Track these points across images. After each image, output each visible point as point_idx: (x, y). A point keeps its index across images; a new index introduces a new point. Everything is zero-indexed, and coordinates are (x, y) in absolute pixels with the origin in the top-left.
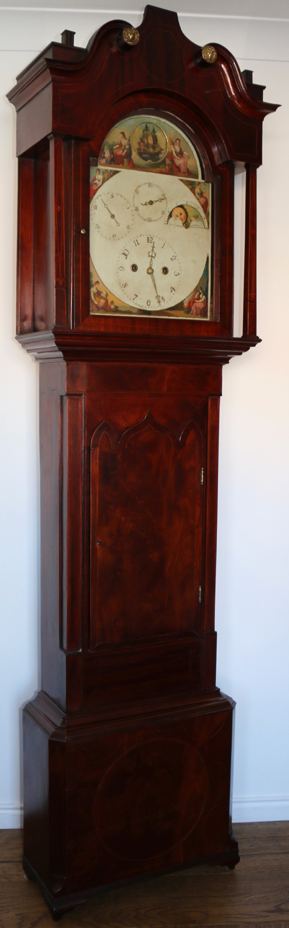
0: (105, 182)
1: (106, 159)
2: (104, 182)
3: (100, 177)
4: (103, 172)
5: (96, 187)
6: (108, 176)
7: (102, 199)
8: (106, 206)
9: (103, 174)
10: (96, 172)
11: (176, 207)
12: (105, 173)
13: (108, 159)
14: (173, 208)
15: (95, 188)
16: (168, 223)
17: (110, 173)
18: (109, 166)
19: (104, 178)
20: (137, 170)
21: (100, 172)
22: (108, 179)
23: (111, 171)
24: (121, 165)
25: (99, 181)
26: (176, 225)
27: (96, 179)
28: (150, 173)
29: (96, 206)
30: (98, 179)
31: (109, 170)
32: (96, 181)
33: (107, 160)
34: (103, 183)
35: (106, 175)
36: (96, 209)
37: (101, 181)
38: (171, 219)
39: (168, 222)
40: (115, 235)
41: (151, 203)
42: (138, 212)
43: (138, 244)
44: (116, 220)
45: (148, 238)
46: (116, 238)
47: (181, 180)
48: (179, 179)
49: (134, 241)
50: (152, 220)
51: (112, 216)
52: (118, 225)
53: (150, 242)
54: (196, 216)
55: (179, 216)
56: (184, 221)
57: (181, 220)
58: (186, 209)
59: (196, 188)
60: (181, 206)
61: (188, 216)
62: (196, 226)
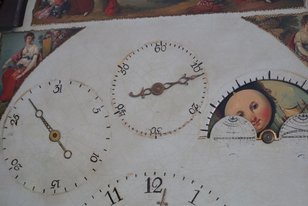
0: (43, 58)
1: (51, 8)
2: (41, 59)
3: (33, 49)
4: (41, 37)
5: (20, 74)
6: (52, 43)
7: (30, 100)
8: (39, 114)
9: (41, 42)
10: (25, 41)
11: (236, 91)
12: (45, 38)
13: (56, 7)
14: (226, 95)
15: (19, 76)
16: (209, 136)
17: (58, 38)
18: (56, 23)
19: (41, 51)
20: (126, 18)
21: (34, 38)
22: (52, 50)
23: (60, 31)
24: (85, 14)
25: (28, 58)
26: (233, 138)
27: (23, 56)
29: (17, 116)
30: (28, 54)
31: (56, 30)
32: (24, 61)
33: (54, 8)
34: (38, 62)
35: (47, 43)
36: (16, 124)
37: (35, 57)
38: (221, 126)
39: (209, 131)
40: (58, 181)
41: (157, 89)
42: (123, 117)
43: (120, 199)
44: (61, 145)
45: (149, 180)
46: (61, 190)
47: (252, 20)
48: (243, 17)
49: (108, 193)
50: (162, 132)
51: (55, 136)
52: (68, 154)
53: (154, 192)
54: (303, 106)
55: (248, 112)
56: (263, 123)
57: (255, 121)
58: (270, 91)
59: (297, 31)
60: (254, 85)
61: (277, 109)
62: (299, 134)
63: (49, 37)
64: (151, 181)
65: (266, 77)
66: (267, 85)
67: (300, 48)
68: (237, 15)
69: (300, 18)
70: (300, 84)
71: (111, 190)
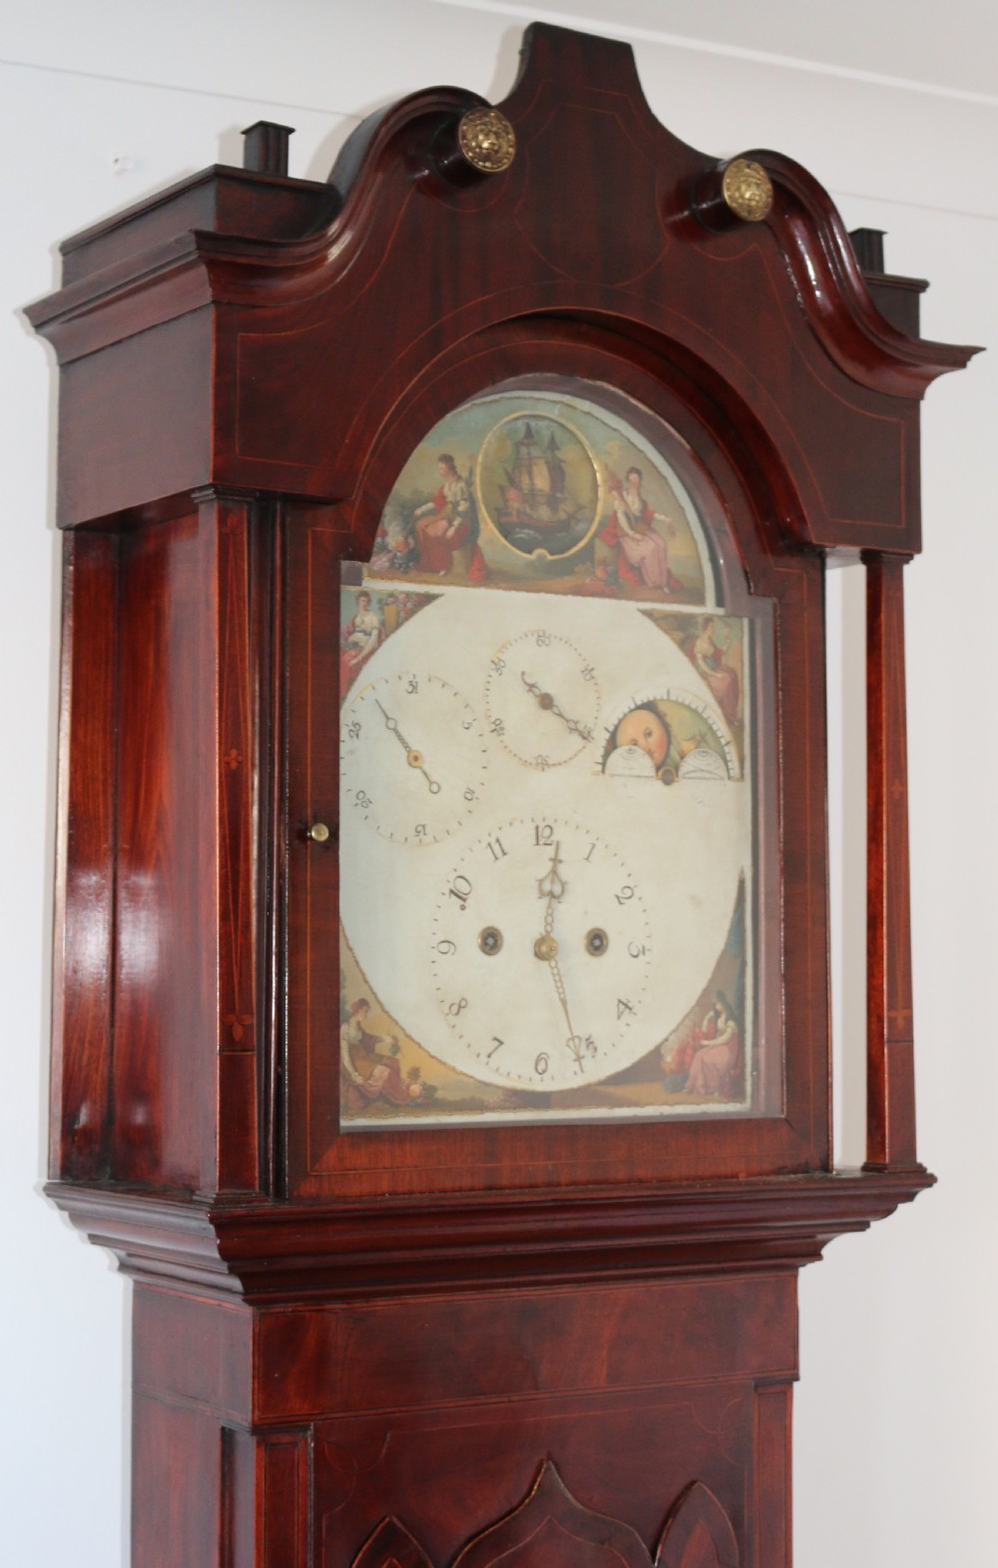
0: (387, 636)
1: (390, 555)
2: (383, 636)
3: (370, 619)
4: (380, 601)
5: (355, 657)
6: (398, 613)
7: (377, 701)
8: (392, 724)
9: (381, 609)
10: (358, 604)
11: (631, 711)
12: (387, 604)
13: (399, 554)
14: (621, 716)
15: (354, 661)
16: (603, 771)
17: (405, 605)
18: (401, 579)
19: (383, 623)
20: (499, 588)
21: (369, 601)
22: (398, 625)
23: (408, 595)
24: (442, 573)
25: (365, 633)
26: (630, 776)
27: (357, 629)
28: (542, 595)
29: (357, 724)
30: (363, 627)
31: (403, 593)
32: (358, 637)
33: (395, 556)
34: (380, 641)
35: (391, 610)
36: (357, 735)
37: (375, 632)
38: (615, 756)
39: (604, 764)
40: (424, 826)
41: (546, 702)
42: (502, 737)
43: (504, 854)
44: (425, 774)
45: (537, 828)
46: (428, 839)
47: (648, 614)
48: (639, 610)
49: (489, 844)
50: (550, 762)
51: (414, 759)
52: (435, 788)
53: (546, 844)
54: (699, 738)
55: (641, 741)
56: (659, 756)
57: (650, 753)
58: (665, 715)
59: (697, 637)
60: (649, 706)
61: (673, 739)
62: (699, 775)
63: (393, 603)
64: (540, 830)
65: (665, 697)
66: (662, 707)
67: (700, 662)
68: (631, 606)
69: (700, 620)
70: (700, 710)
71: (492, 840)
